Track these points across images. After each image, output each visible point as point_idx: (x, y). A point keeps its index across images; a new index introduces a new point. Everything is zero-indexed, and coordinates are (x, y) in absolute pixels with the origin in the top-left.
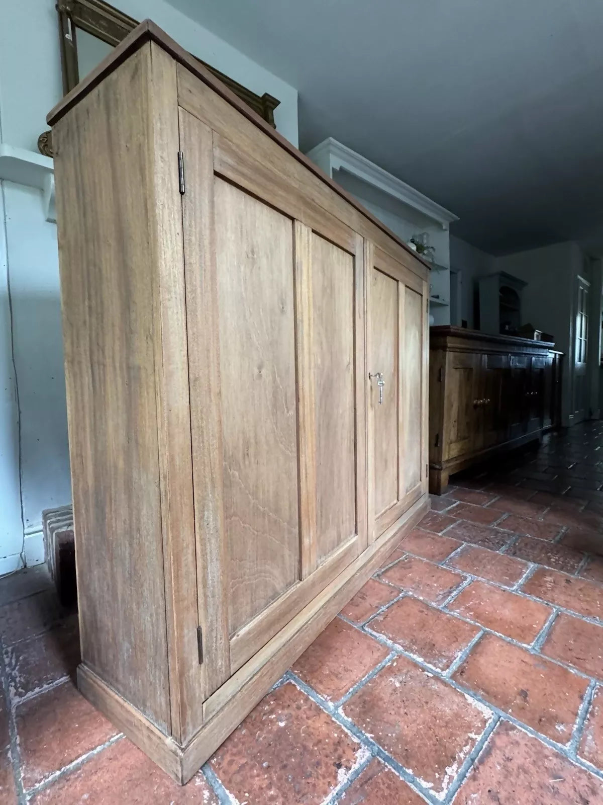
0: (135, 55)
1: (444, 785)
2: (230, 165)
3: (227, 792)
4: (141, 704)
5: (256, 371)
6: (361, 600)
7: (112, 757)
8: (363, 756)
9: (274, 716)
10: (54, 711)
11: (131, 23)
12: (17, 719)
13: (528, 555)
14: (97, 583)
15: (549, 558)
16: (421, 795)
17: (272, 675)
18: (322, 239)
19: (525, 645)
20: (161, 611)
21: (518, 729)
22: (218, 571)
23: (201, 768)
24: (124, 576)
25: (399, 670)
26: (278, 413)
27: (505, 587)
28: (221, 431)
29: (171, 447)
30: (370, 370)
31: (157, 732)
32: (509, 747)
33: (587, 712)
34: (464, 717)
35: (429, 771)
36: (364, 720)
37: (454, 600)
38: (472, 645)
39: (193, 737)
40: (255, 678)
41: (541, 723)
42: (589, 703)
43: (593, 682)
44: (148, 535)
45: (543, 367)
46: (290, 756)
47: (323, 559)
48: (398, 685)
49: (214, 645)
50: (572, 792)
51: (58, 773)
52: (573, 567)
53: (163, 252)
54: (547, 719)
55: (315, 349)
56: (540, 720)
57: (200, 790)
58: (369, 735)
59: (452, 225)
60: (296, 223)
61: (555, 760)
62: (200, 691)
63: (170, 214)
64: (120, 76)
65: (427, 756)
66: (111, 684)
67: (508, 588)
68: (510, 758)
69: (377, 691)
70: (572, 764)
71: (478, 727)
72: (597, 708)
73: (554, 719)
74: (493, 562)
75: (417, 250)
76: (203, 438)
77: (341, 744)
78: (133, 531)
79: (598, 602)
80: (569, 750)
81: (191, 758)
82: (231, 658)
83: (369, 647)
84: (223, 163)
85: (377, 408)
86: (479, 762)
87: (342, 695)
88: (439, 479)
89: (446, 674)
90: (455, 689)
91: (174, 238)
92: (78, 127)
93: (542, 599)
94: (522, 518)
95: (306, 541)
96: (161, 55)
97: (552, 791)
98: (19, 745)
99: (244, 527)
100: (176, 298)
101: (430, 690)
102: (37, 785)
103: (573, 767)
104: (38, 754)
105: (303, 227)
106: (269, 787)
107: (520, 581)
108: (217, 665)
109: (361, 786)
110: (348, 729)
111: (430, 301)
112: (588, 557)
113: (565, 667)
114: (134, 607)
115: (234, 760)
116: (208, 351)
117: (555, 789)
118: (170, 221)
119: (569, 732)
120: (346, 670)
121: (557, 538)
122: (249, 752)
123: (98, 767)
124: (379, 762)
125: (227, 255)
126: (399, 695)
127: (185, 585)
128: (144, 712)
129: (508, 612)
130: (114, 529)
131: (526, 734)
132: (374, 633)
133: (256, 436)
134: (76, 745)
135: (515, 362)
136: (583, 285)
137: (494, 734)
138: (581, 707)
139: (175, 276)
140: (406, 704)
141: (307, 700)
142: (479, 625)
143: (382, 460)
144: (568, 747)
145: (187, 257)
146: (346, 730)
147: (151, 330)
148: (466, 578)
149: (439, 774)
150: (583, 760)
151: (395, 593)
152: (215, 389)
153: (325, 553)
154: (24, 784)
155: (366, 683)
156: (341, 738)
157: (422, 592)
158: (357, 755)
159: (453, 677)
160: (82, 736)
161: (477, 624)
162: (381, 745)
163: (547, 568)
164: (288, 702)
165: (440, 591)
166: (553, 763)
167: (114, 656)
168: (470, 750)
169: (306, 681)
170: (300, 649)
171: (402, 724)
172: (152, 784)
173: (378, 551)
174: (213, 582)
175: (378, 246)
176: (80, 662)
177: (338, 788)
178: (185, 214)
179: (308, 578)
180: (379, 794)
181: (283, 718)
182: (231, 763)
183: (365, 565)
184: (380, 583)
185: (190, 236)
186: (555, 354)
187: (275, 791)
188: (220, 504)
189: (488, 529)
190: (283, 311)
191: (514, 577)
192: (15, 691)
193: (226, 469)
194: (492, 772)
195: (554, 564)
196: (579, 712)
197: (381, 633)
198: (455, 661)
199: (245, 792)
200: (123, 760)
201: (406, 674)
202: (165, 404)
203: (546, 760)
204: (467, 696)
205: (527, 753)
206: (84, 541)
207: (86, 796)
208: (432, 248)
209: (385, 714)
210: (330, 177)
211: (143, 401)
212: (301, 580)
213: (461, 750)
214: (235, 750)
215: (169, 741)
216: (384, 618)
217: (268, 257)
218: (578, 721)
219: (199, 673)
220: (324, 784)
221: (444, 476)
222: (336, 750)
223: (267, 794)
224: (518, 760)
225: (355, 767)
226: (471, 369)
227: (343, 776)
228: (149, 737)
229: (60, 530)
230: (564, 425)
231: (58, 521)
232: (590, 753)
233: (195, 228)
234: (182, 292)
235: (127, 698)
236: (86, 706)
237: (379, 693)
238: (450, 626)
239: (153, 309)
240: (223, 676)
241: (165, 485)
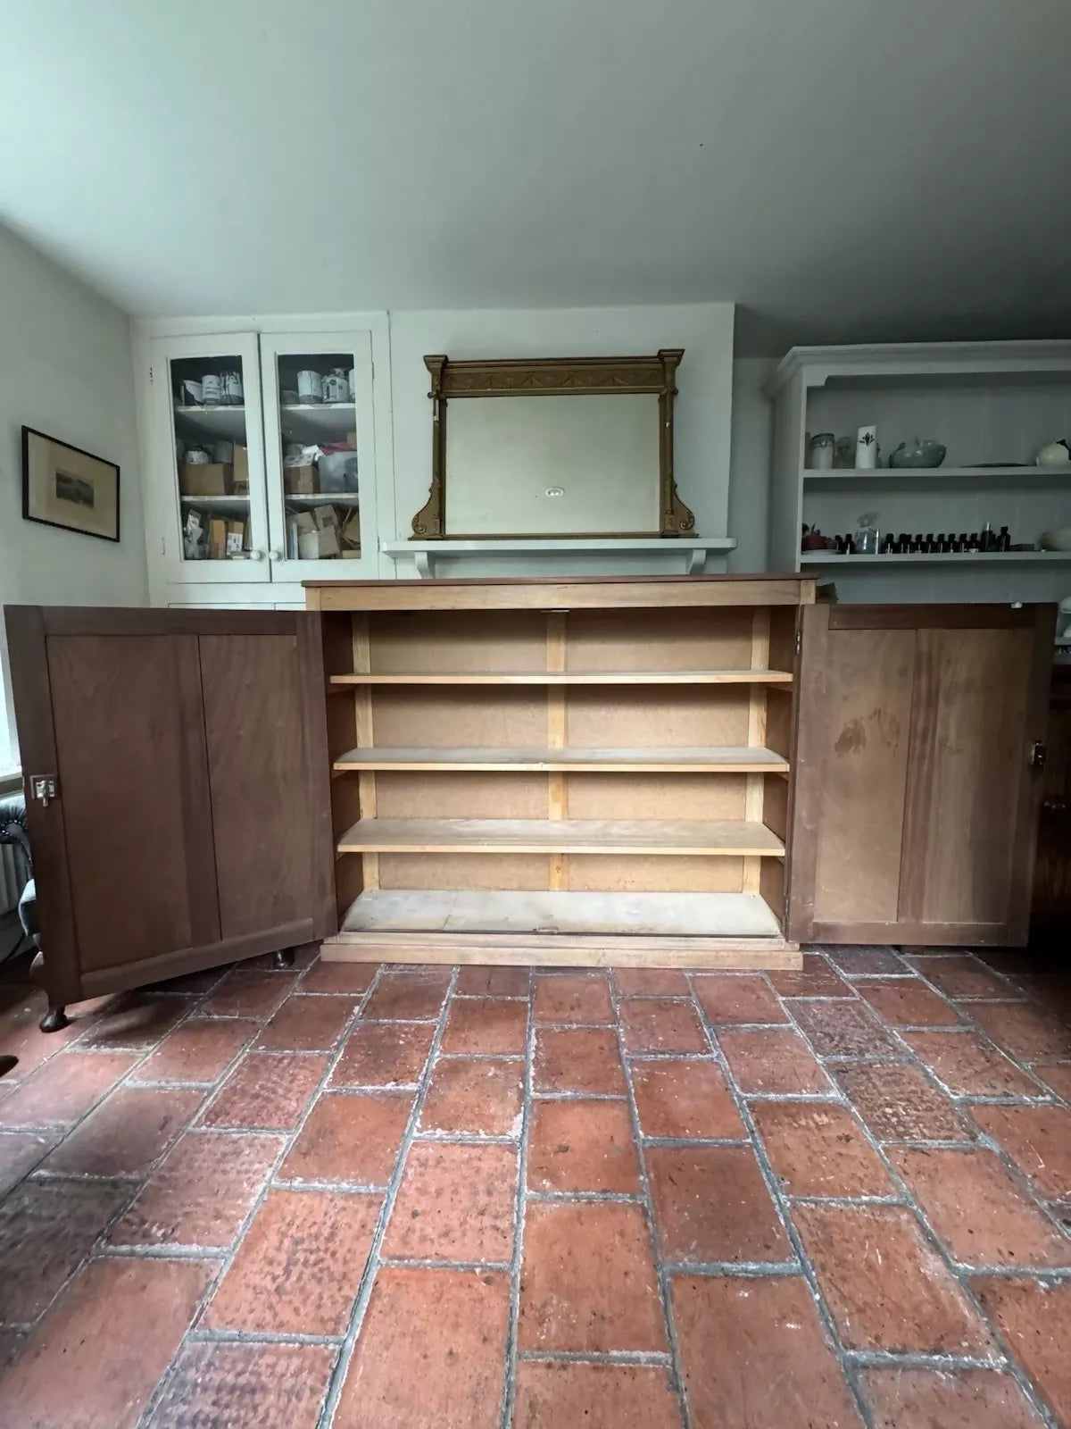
1: (426, 1133)
3: (343, 1050)
8: (412, 1087)
16: (409, 1125)
19: (641, 1133)
21: (516, 1157)
25: (507, 1068)
32: (492, 1156)
34: (495, 1121)
35: (430, 1122)
36: (439, 1074)
37: (650, 1062)
41: (539, 1169)
46: (384, 1058)
48: (490, 1075)
54: (547, 1173)
56: (542, 1168)
58: (431, 1082)
61: (506, 1187)
65: (440, 1116)
68: (482, 1160)
69: (473, 1067)
70: (513, 1198)
71: (494, 1132)
73: (552, 1177)
77: (411, 1074)
80: (526, 1194)
83: (515, 1041)
86: (461, 1144)
87: (451, 1053)
89: (533, 1095)
90: (522, 1106)
101: (503, 1092)
103: (510, 1199)
106: (359, 1062)
109: (392, 1097)
110: (426, 1072)
113: (643, 1170)
119: (548, 1191)
120: (476, 1043)
124: (414, 1096)
126: (481, 1079)
131: (517, 1163)
132: (533, 1036)
137: (496, 1144)
138: (591, 1192)
140: (477, 1087)
141: (430, 1041)
142: (634, 1094)
144: (530, 1193)
146: (424, 1071)
149: (432, 1127)
150: (524, 1206)
155: (475, 1059)
156: (417, 1071)
158: (411, 1084)
159: (535, 1101)
161: (633, 1090)
162: (428, 1091)
164: (421, 1035)
166: (502, 1186)
168: (468, 1135)
171: (456, 1093)
177: (382, 1088)
180: (393, 1106)
181: (407, 1040)
187: (358, 1065)
194: (460, 1154)
196: (582, 1193)
197: (537, 1039)
198: (556, 1094)
199: (348, 1056)
201: (508, 1074)
203: (500, 1181)
204: (521, 1115)
205: (497, 1169)
209: (456, 1081)
213: (462, 1131)
216: (560, 1032)
218: (569, 1194)
220: (379, 1080)
222: (405, 1073)
223: (354, 1064)
224: (482, 1165)
225: (401, 1087)
227: (390, 1086)
232: (537, 1208)
238: (604, 1074)
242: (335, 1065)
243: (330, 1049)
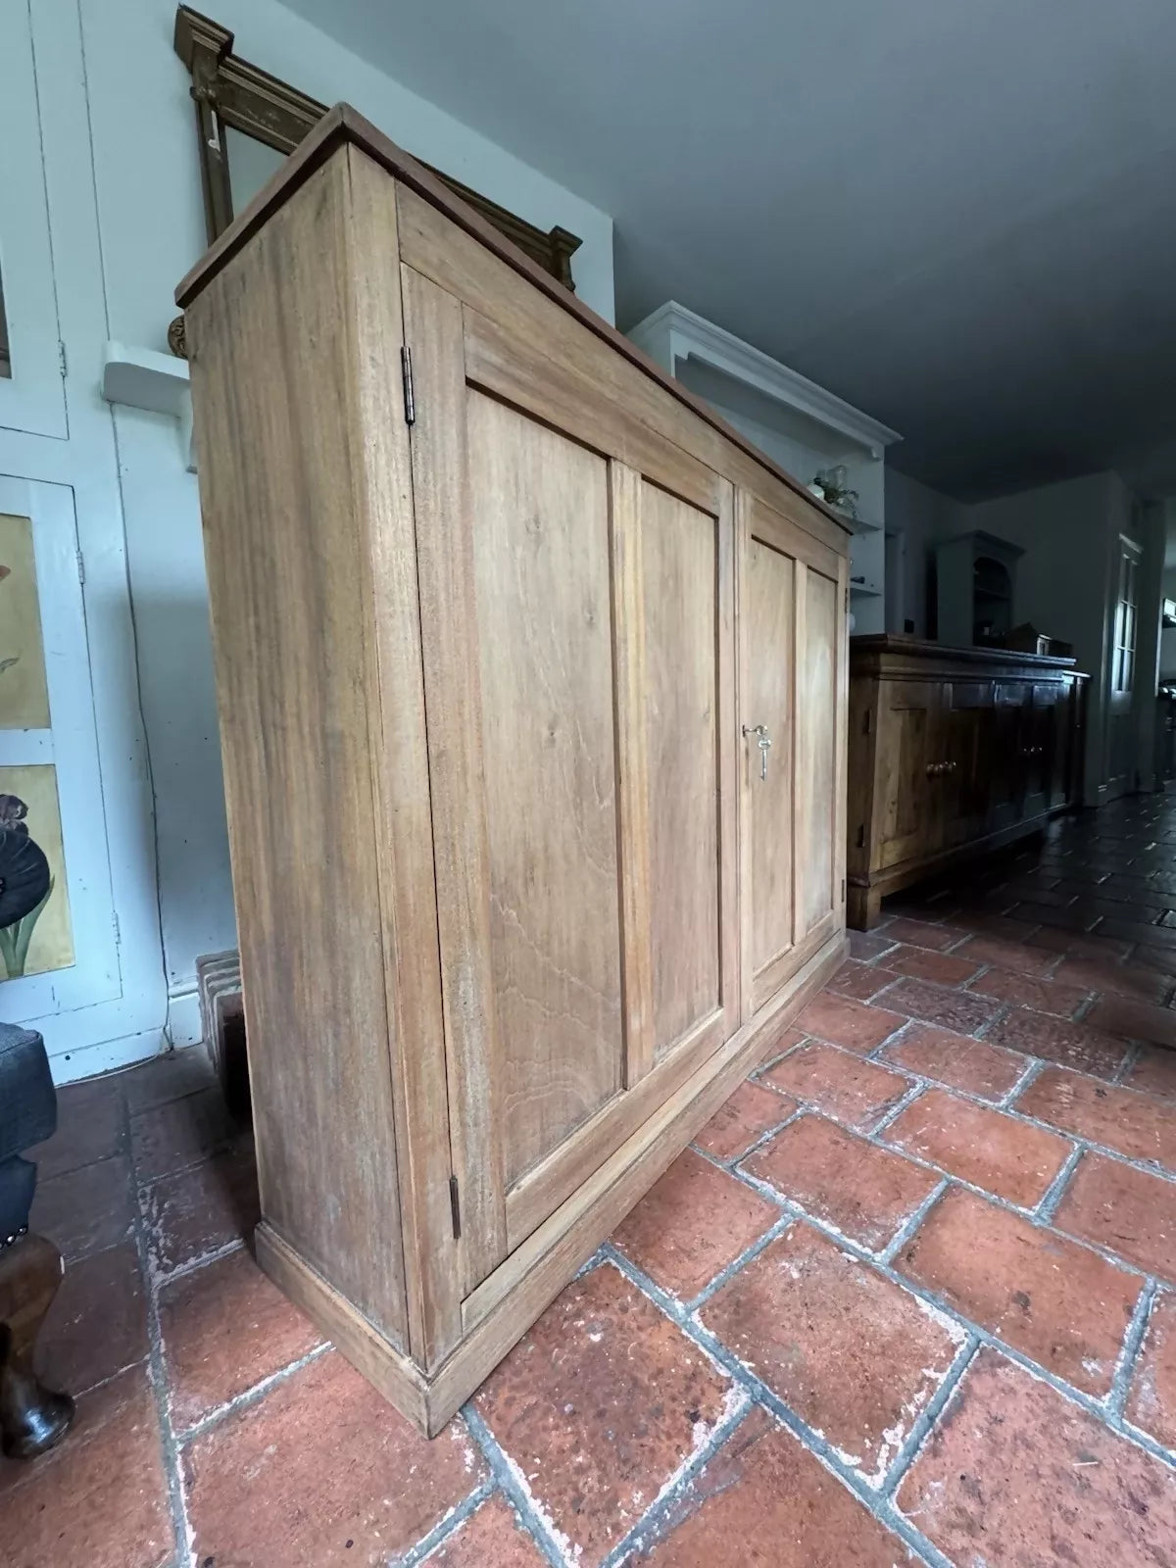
0: (321, 171)
1: (881, 1462)
2: (494, 366)
3: (505, 1454)
4: (360, 1297)
5: (545, 732)
6: (728, 1118)
7: (313, 1382)
8: (735, 1402)
9: (582, 1322)
10: (219, 1298)
11: (315, 109)
12: (162, 1310)
13: (1025, 1043)
14: (282, 1096)
15: (1065, 1049)
16: (841, 1478)
17: (578, 1249)
18: (660, 491)
19: (1023, 1210)
20: (389, 1150)
21: (1014, 1366)
22: (483, 1082)
23: (460, 1410)
24: (326, 1087)
25: (798, 1248)
26: (585, 804)
27: (986, 1101)
28: (485, 842)
29: (400, 875)
30: (746, 720)
31: (387, 1348)
32: (997, 1399)
33: (1140, 1339)
34: (913, 1340)
35: (855, 1436)
36: (737, 1336)
37: (894, 1124)
38: (927, 1207)
39: (447, 1359)
40: (550, 1256)
41: (1056, 1356)
42: (1144, 1322)
43: (1150, 1282)
44: (364, 1022)
45: (1053, 703)
46: (609, 1395)
47: (664, 1050)
48: (796, 1275)
49: (479, 1204)
50: (1114, 1487)
51: (227, 1407)
52: (1109, 1066)
53: (378, 532)
54: (1066, 1348)
55: (648, 688)
56: (1054, 1350)
57: (459, 1448)
58: (746, 1364)
59: (888, 449)
60: (613, 463)
61: (1082, 1427)
62: (457, 1283)
63: (388, 464)
64: (298, 212)
65: (849, 1407)
66: (309, 1260)
67: (991, 1104)
68: (1000, 1417)
69: (761, 1285)
70: (1113, 1434)
71: (940, 1357)
72: (1158, 1332)
73: (1079, 1350)
74: (963, 1055)
75: (826, 498)
76: (454, 856)
77: (698, 1379)
78: (338, 1012)
79: (1157, 1134)
80: (1109, 1408)
81: (444, 1394)
82: (508, 1225)
83: (745, 1205)
84: (481, 362)
85: (756, 785)
86: (943, 1423)
87: (699, 1289)
88: (864, 905)
89: (881, 1258)
90: (898, 1285)
91: (397, 504)
92: (228, 309)
93: (1053, 1125)
94: (1012, 975)
95: (634, 1024)
96: (366, 167)
97: (1078, 1482)
98: (165, 1355)
99: (528, 1004)
100: (403, 612)
101: (853, 1285)
102: (194, 1426)
103: (1115, 1441)
104: (195, 1373)
105: (626, 468)
106: (575, 1450)
107: (1013, 1090)
108: (483, 1237)
109: (734, 1456)
110: (711, 1352)
111: (852, 589)
112: (1138, 1047)
113: (1098, 1252)
114: (344, 1139)
115: (514, 1399)
116: (461, 702)
117: (1084, 1480)
118: (388, 474)
119: (1108, 1374)
120: (705, 1245)
121: (1080, 1012)
122: (540, 1384)
123: (291, 1400)
124: (765, 1414)
125: (491, 529)
126: (798, 1293)
127: (428, 1109)
128: (364, 1310)
129: (991, 1148)
130: (307, 1007)
131: (1028, 1374)
132: (753, 1180)
133: (546, 849)
134: (255, 1359)
135: (1002, 695)
136: (1129, 551)
137: (969, 1372)
138: (1129, 1328)
139: (399, 574)
140: (812, 1310)
141: (637, 1295)
142: (940, 1170)
143: (765, 874)
144: (1105, 1402)
145: (421, 538)
146: (707, 1354)
147: (361, 670)
148: (913, 1084)
149: (871, 1441)
150: (1135, 1429)
151: (789, 1108)
152: (474, 769)
153: (667, 1039)
154: (173, 1422)
155: (740, 1269)
156: (698, 1365)
157: (838, 1105)
158: (725, 1399)
159: (894, 1263)
160: (264, 1344)
161: (935, 1167)
162: (767, 1383)
163: (1061, 1067)
164: (605, 1297)
165: (868, 1105)
166: (1078, 1430)
167: (313, 1215)
168: (927, 1399)
169: (636, 1262)
170: (626, 1205)
171: (804, 1346)
172: (379, 1432)
173: (757, 1034)
174: (476, 1100)
175: (761, 499)
176: (259, 1219)
177: (694, 1457)
178: (416, 459)
179: (639, 1085)
180: (766, 1471)
181: (598, 1326)
182: (509, 1402)
183: (736, 1057)
184: (761, 1089)
185: (425, 499)
186: (1076, 677)
187: (585, 1457)
188: (486, 968)
189: (954, 994)
190: (591, 623)
191: (1003, 1082)
192: (157, 1262)
193: (494, 908)
194: (968, 1441)
195: (1074, 1060)
196: (1126, 1338)
197: (764, 1179)
198: (896, 1235)
199: (535, 1457)
200: (331, 1389)
201: (810, 1256)
202: (387, 799)
203: (1065, 1425)
204: (919, 1300)
205: (1032, 1411)
206: (259, 1023)
207: (271, 1449)
208: (853, 493)
209: (774, 1327)
210: (670, 374)
211: (350, 794)
212: (626, 1089)
213: (911, 1400)
214: (516, 1380)
215: (406, 1363)
216: (770, 1153)
217: (563, 530)
218: (1123, 1354)
219: (455, 1255)
220: (669, 1448)
221: (873, 898)
222: (688, 1388)
223: (571, 1462)
224: (1014, 1424)
225: (723, 1420)
226: (924, 711)
227: (702, 1437)
228: (373, 1354)
229: (225, 993)
230: (1088, 802)
231: (223, 976)
232: (1147, 1416)
233: (435, 486)
234: (414, 601)
235: (335, 1286)
236: (270, 1292)
237: (763, 1289)
238: (888, 1171)
239: (364, 633)
240: (493, 1257)
241: (391, 943)
242: (535, 1505)
243: (472, 1481)
